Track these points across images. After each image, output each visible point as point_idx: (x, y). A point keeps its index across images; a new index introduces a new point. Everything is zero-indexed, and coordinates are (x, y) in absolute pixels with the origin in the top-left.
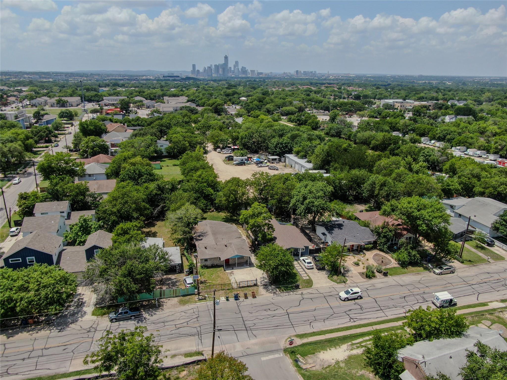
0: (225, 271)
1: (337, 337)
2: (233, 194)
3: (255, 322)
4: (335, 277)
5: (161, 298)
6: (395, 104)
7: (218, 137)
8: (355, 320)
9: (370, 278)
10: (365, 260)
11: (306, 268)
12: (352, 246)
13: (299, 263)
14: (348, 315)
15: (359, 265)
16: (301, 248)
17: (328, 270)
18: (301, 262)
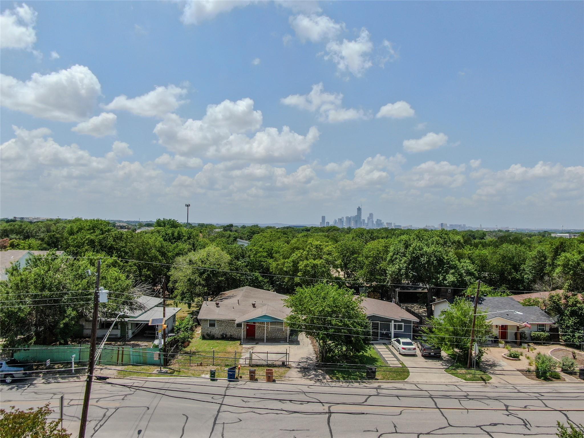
0: (241, 345)
4: (462, 371)
9: (546, 379)
10: (533, 354)
11: (400, 354)
12: (504, 328)
13: (388, 348)
14: (488, 433)
15: (520, 360)
16: (395, 321)
17: (447, 361)
18: (393, 346)
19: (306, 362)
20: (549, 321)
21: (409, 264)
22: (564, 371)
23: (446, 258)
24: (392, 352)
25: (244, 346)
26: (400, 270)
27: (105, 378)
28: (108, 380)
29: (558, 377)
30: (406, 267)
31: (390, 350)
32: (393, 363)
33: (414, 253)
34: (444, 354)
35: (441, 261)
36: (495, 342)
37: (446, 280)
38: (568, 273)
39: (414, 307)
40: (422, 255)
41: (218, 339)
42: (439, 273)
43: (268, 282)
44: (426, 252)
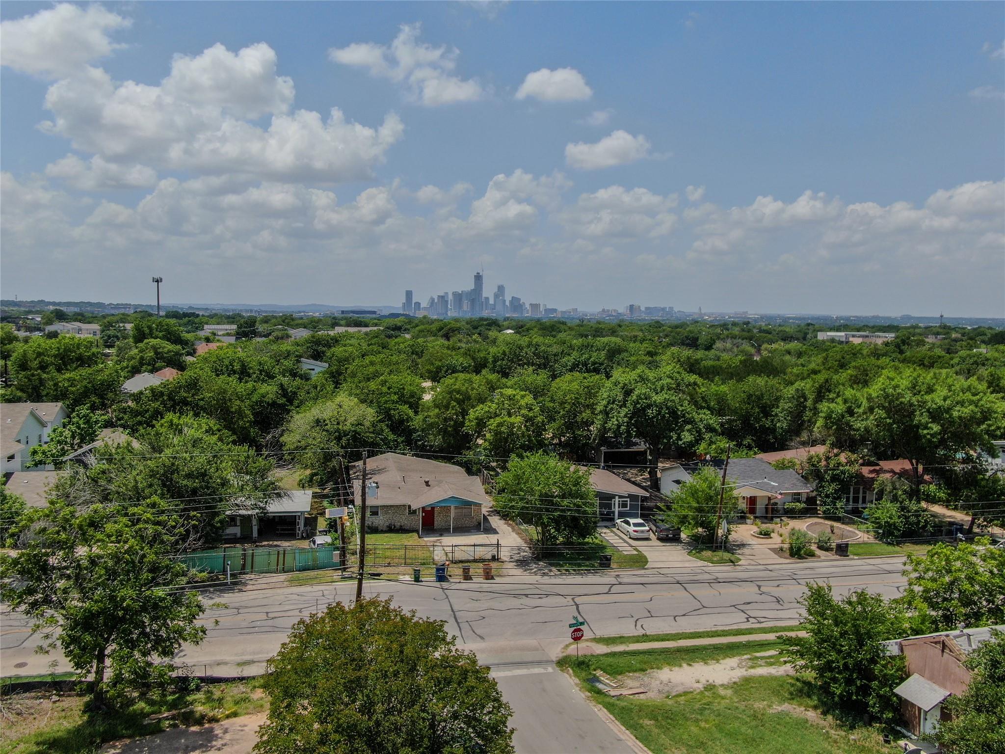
0: (420, 537)
1: (710, 645)
3: (483, 614)
4: (707, 553)
5: (244, 573)
6: (851, 339)
7: (441, 360)
8: (763, 620)
9: (801, 557)
10: (786, 531)
11: (630, 538)
12: (752, 500)
13: (612, 531)
14: (742, 611)
15: (771, 538)
16: (620, 497)
17: (688, 544)
18: (618, 529)
19: (519, 553)
20: (805, 490)
21: (631, 418)
22: (821, 548)
23: (680, 408)
24: (619, 536)
25: (425, 539)
26: (619, 426)
28: (382, 577)
29: (812, 555)
30: (627, 422)
31: (616, 535)
32: (627, 550)
33: (639, 403)
34: (683, 536)
35: (673, 413)
36: (742, 519)
37: (681, 440)
38: (831, 427)
39: (627, 474)
40: (649, 406)
41: (382, 532)
42: (672, 430)
43: (402, 442)
44: (655, 402)
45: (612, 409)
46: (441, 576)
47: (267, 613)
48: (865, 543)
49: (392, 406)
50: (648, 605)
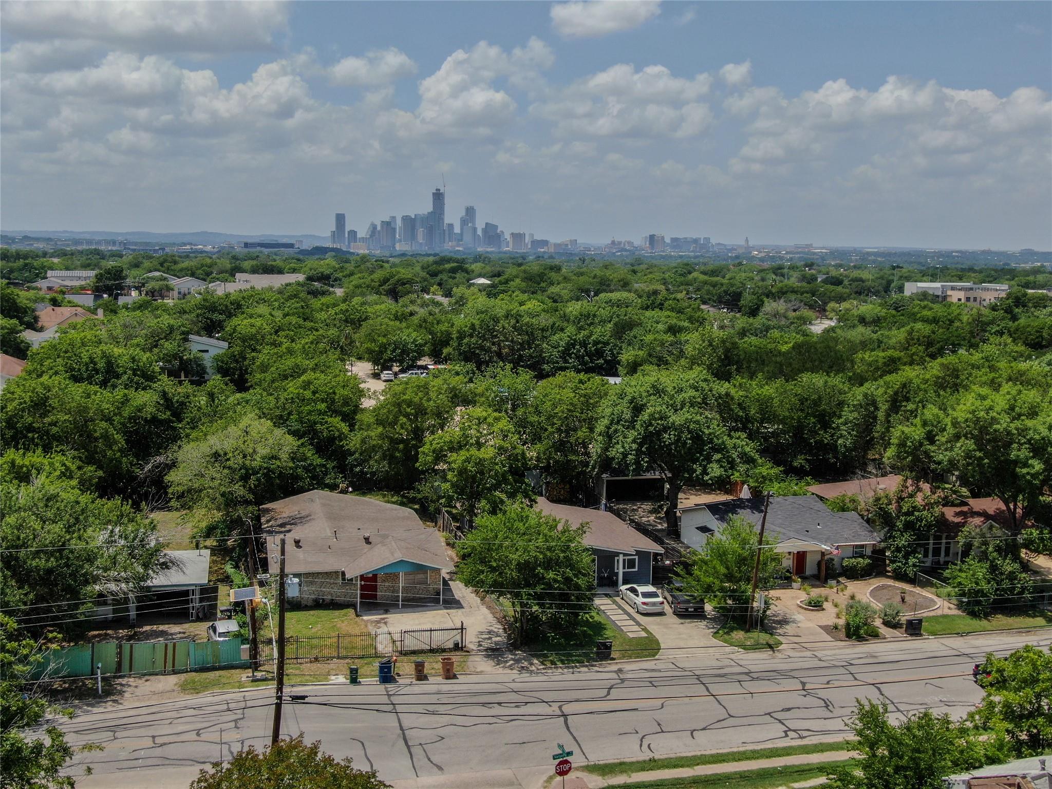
0: (357, 616)
1: (736, 773)
2: (407, 415)
3: (441, 732)
4: (739, 635)
5: (121, 677)
6: (949, 293)
7: (385, 336)
8: (805, 734)
9: (860, 639)
10: (842, 599)
11: (638, 612)
12: (801, 557)
13: (615, 602)
14: (780, 721)
15: (823, 609)
16: (625, 555)
17: (714, 620)
18: (622, 599)
19: (490, 638)
20: (870, 539)
21: (641, 445)
22: (887, 624)
23: (707, 431)
24: (623, 610)
25: (365, 618)
26: (625, 455)
27: (303, 697)
29: (875, 635)
30: (636, 450)
31: (620, 607)
32: (632, 631)
33: (651, 425)
34: (708, 607)
35: (698, 438)
36: (785, 581)
37: (708, 474)
39: (637, 510)
40: (665, 429)
42: (695, 461)
44: (673, 424)
45: (616, 431)
46: (387, 675)
47: (154, 737)
48: (945, 616)
49: (318, 418)
50: (658, 715)
